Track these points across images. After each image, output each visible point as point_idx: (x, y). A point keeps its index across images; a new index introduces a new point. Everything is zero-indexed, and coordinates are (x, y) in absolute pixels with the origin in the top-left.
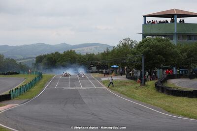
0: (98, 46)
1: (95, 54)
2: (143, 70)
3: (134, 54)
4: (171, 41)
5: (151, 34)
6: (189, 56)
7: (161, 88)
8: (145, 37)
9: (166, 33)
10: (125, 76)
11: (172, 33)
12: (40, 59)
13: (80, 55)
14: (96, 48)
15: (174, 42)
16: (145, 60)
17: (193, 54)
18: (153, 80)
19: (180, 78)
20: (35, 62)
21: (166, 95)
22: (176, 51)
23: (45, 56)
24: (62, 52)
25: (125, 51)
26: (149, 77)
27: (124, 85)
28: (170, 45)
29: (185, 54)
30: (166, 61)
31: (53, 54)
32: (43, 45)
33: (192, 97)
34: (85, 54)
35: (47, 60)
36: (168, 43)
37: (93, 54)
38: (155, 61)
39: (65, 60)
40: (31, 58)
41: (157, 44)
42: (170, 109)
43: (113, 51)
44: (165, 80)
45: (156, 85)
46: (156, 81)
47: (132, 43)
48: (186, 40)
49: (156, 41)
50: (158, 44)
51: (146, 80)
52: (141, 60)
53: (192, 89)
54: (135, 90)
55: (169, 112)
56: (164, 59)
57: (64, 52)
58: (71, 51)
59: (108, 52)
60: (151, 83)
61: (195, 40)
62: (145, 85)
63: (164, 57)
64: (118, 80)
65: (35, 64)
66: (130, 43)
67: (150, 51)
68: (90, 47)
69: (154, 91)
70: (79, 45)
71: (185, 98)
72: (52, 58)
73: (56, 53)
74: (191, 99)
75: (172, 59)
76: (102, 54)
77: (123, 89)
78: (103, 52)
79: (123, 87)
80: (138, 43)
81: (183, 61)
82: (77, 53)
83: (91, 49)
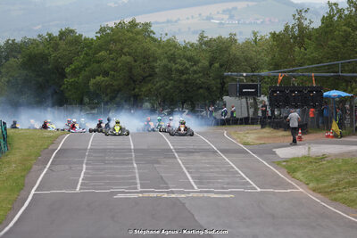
1: (241, 39)
13: (171, 44)
14: (230, 13)
23: (13, 48)
24: (89, 32)
34: (194, 40)
35: (24, 65)
37: (232, 40)
39: (106, 65)
43: (327, 21)
58: (133, 24)
72: (44, 57)
73: (62, 34)
78: (279, 29)
82: (157, 36)
83: (209, 18)
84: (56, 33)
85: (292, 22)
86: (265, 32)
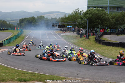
0: (59, 13)
1: (57, 18)
2: (87, 29)
3: (82, 19)
4: (106, 11)
5: (93, 6)
6: (117, 20)
7: (99, 41)
8: (89, 8)
9: (103, 6)
10: (76, 33)
11: (106, 6)
12: (22, 21)
13: (48, 19)
14: (58, 15)
15: (107, 12)
16: (89, 23)
17: (119, 20)
18: (93, 35)
19: (110, 34)
20: (19, 23)
21: (102, 45)
22: (109, 17)
23: (25, 19)
24: (36, 17)
25: (76, 17)
26: (91, 33)
27: (76, 38)
28: (105, 14)
29: (114, 19)
30: (102, 23)
31: (30, 18)
32: (24, 12)
33: (118, 47)
34: (50, 18)
35: (27, 21)
36: (103, 12)
38: (95, 23)
39: (38, 22)
40: (16, 20)
41: (96, 13)
42: (104, 54)
43: (68, 16)
44: (101, 36)
45: (95, 39)
46: (96, 36)
47: (81, 12)
48: (115, 11)
49: (96, 11)
50: (98, 12)
51: (89, 36)
52: (86, 23)
53: (118, 42)
54: (82, 42)
55: (103, 56)
56: (101, 22)
57: (38, 17)
58: (42, 16)
59: (65, 17)
60: (92, 37)
61: (121, 10)
62: (88, 38)
63: (101, 21)
64: (71, 35)
65: (19, 24)
66: (79, 12)
67: (92, 17)
68: (54, 14)
69: (94, 42)
70: (47, 12)
71: (113, 47)
73: (32, 17)
74: (118, 48)
75: (106, 23)
76: (62, 18)
77: (74, 41)
78: (62, 17)
79: (74, 40)
80: (85, 12)
81: (113, 24)
82: (46, 18)
83: (55, 15)
84: (31, 17)
85: (64, 16)
86: (60, 17)
